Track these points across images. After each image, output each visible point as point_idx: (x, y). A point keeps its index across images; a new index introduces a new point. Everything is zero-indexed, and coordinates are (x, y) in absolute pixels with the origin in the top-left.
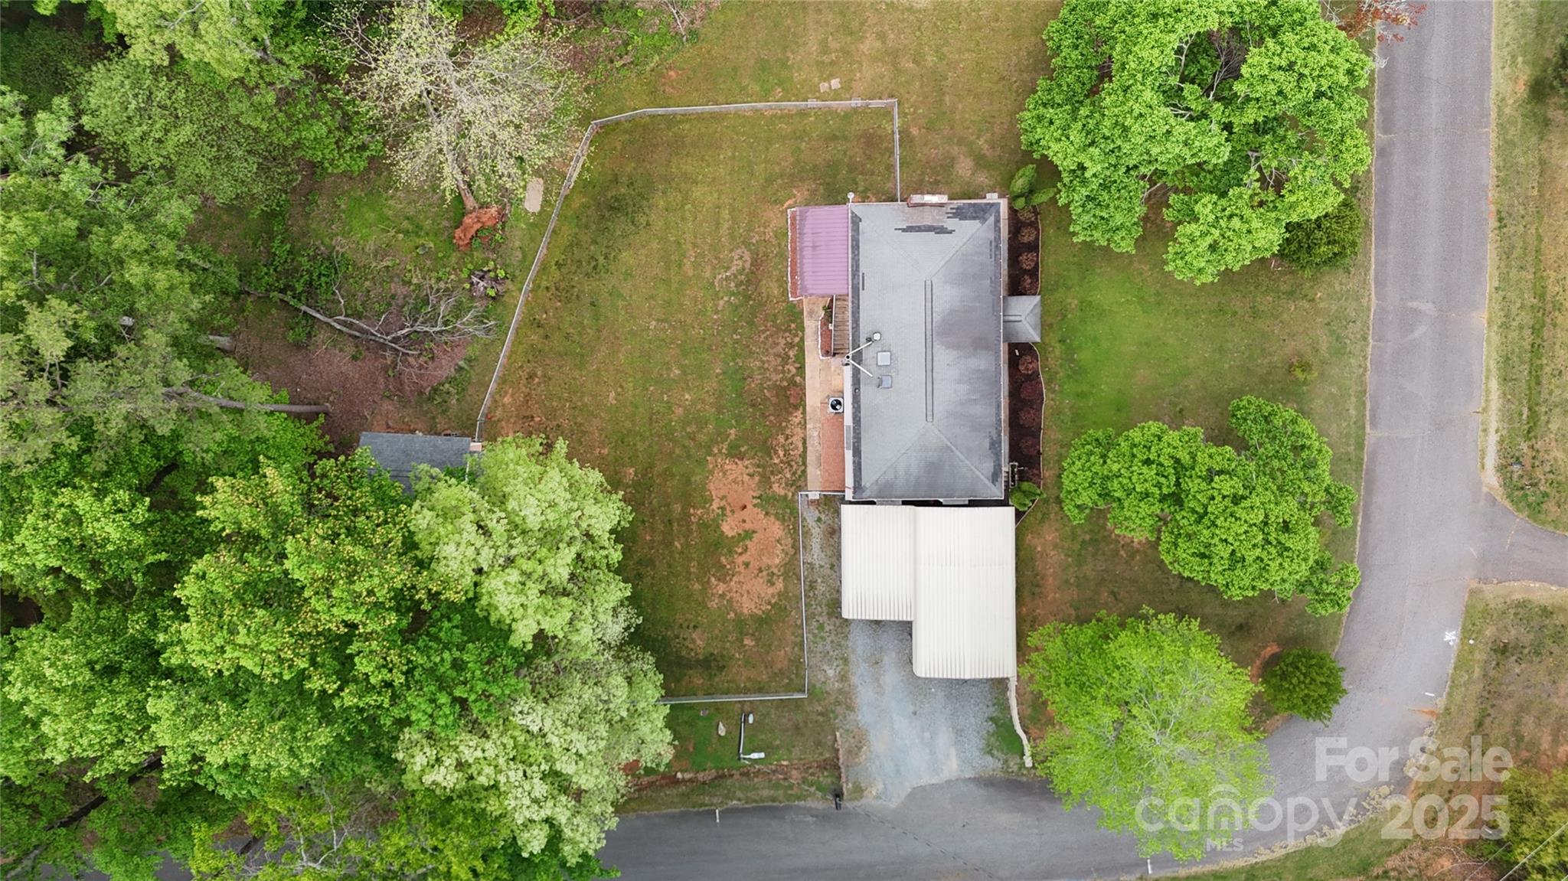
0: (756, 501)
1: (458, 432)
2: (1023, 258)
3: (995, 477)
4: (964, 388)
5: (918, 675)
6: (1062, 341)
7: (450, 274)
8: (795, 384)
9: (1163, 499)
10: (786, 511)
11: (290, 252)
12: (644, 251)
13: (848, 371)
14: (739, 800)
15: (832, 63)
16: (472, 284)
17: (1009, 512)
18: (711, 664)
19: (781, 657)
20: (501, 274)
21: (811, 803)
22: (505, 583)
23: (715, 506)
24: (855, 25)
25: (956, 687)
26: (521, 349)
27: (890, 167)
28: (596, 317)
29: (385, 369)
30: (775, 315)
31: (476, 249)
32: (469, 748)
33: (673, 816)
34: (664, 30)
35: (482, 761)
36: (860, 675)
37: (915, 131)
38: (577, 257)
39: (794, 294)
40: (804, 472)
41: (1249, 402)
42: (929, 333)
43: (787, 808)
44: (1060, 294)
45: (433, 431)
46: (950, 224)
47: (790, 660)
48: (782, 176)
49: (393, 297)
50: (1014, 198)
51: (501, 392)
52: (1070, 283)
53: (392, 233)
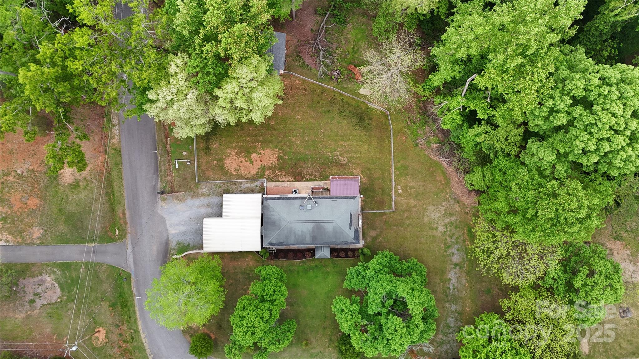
0: (263, 165)
1: (286, 65)
2: (343, 252)
3: (270, 244)
4: (300, 233)
5: (204, 219)
6: (316, 266)
7: (339, 63)
8: (303, 178)
9: (263, 296)
10: (260, 175)
11: (347, 8)
12: (346, 128)
13: (306, 195)
14: (160, 159)
15: (407, 190)
16: (336, 70)
17: (259, 249)
18: (207, 149)
19: (210, 174)
20: (339, 80)
21: (159, 183)
22: (235, 87)
23: (261, 151)
24: (419, 198)
25: (200, 232)
26: (314, 87)
27: (373, 209)
28: (325, 112)
29: (308, 40)
30: (325, 171)
31: (348, 72)
32: (182, 76)
33: (154, 136)
34: (418, 135)
35: (178, 80)
36: (204, 200)
37: (384, 217)
38: (345, 106)
39: (332, 178)
40: (273, 181)
41: (294, 326)
42: (317, 221)
43: (158, 175)
44: (331, 265)
45: (287, 56)
46: (353, 228)
47: (209, 176)
48: (370, 174)
49: (332, 43)
50: (362, 249)
51: (300, 79)
52: (335, 268)
53: (353, 44)
